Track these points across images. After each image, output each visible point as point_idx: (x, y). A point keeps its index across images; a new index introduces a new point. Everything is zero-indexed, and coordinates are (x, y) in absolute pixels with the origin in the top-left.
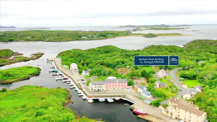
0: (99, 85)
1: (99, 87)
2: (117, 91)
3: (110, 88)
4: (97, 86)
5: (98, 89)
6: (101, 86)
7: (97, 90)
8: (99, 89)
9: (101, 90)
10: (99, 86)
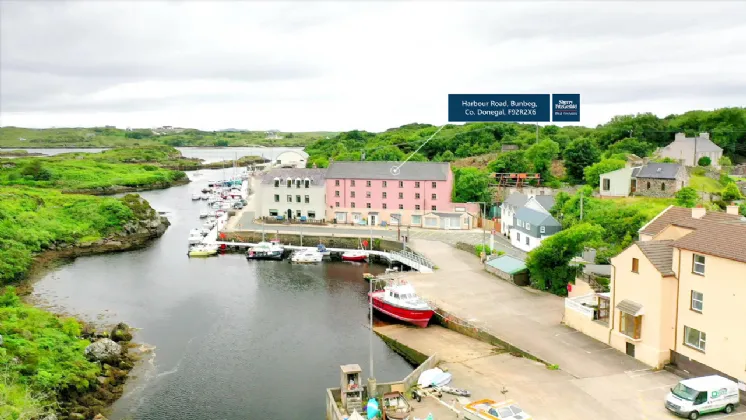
0: (294, 186)
1: (294, 199)
2: (384, 224)
3: (349, 210)
4: (283, 191)
5: (289, 211)
6: (302, 192)
7: (282, 213)
8: (295, 207)
9: (304, 214)
10: (294, 191)
